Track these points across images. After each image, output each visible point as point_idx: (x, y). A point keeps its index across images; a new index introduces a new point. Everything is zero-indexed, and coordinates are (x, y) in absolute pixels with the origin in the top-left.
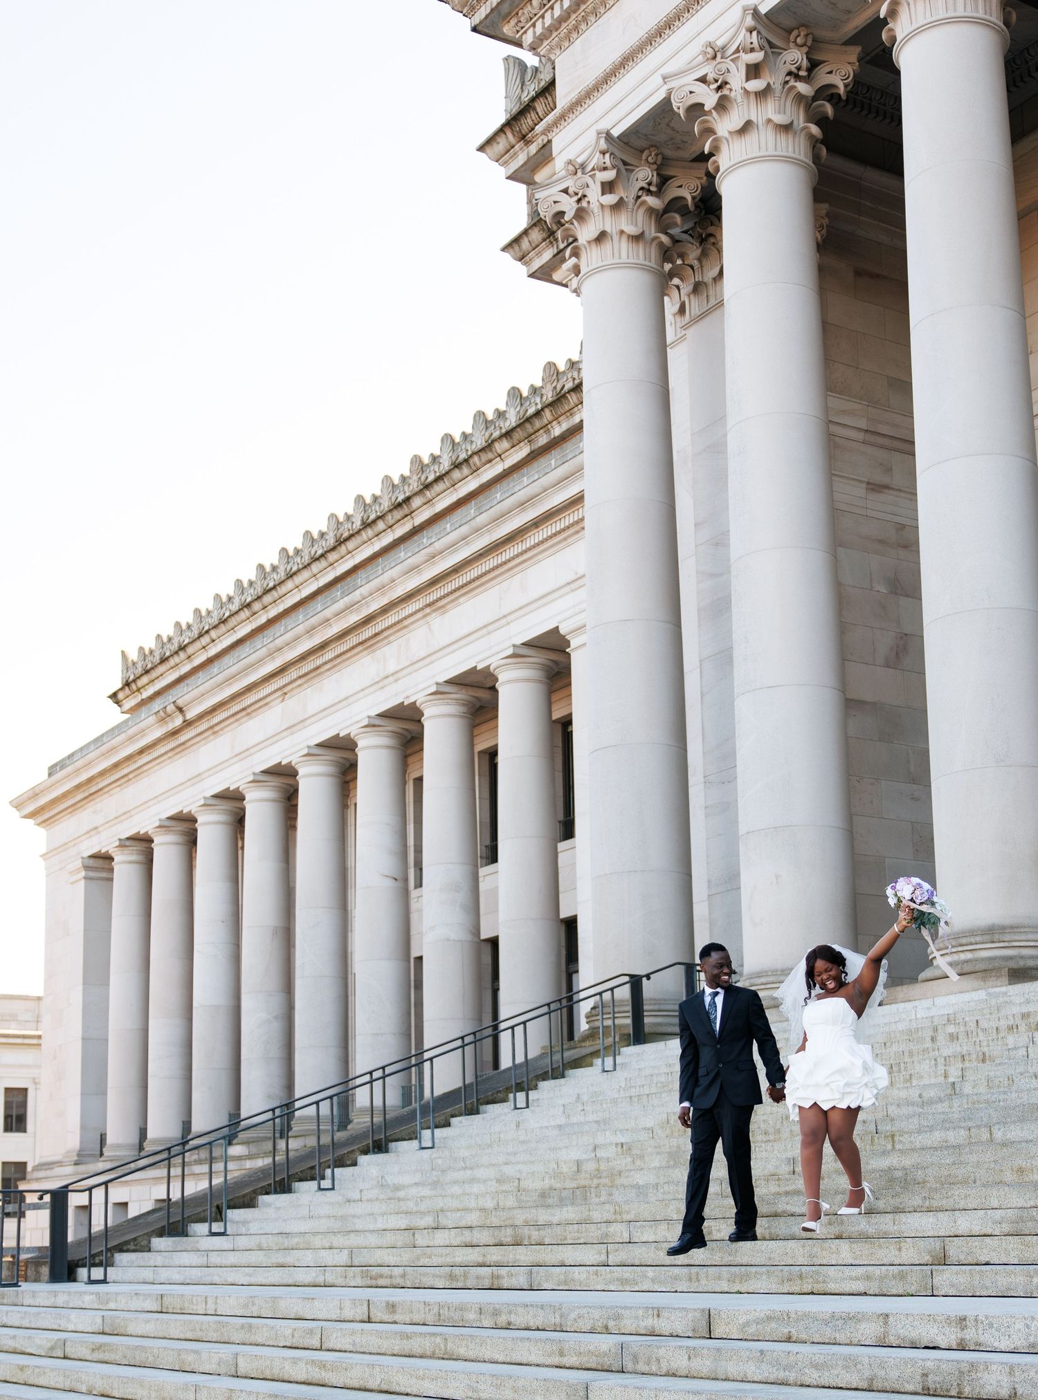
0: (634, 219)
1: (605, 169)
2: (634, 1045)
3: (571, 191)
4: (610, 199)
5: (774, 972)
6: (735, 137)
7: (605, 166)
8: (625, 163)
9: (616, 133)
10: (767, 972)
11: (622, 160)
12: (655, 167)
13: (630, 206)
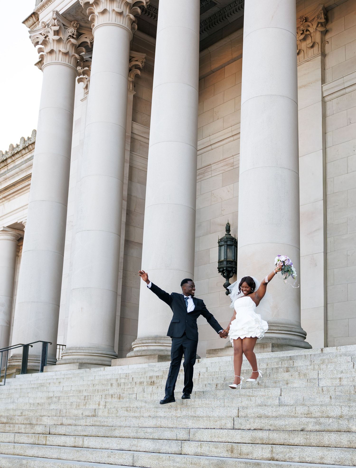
0: (66, 47)
1: (55, 25)
2: (21, 374)
3: (42, 34)
4: (57, 37)
5: (76, 348)
6: (100, 15)
7: (55, 24)
8: (64, 25)
9: (61, 13)
10: (73, 348)
11: (62, 23)
12: (76, 28)
13: (65, 42)
